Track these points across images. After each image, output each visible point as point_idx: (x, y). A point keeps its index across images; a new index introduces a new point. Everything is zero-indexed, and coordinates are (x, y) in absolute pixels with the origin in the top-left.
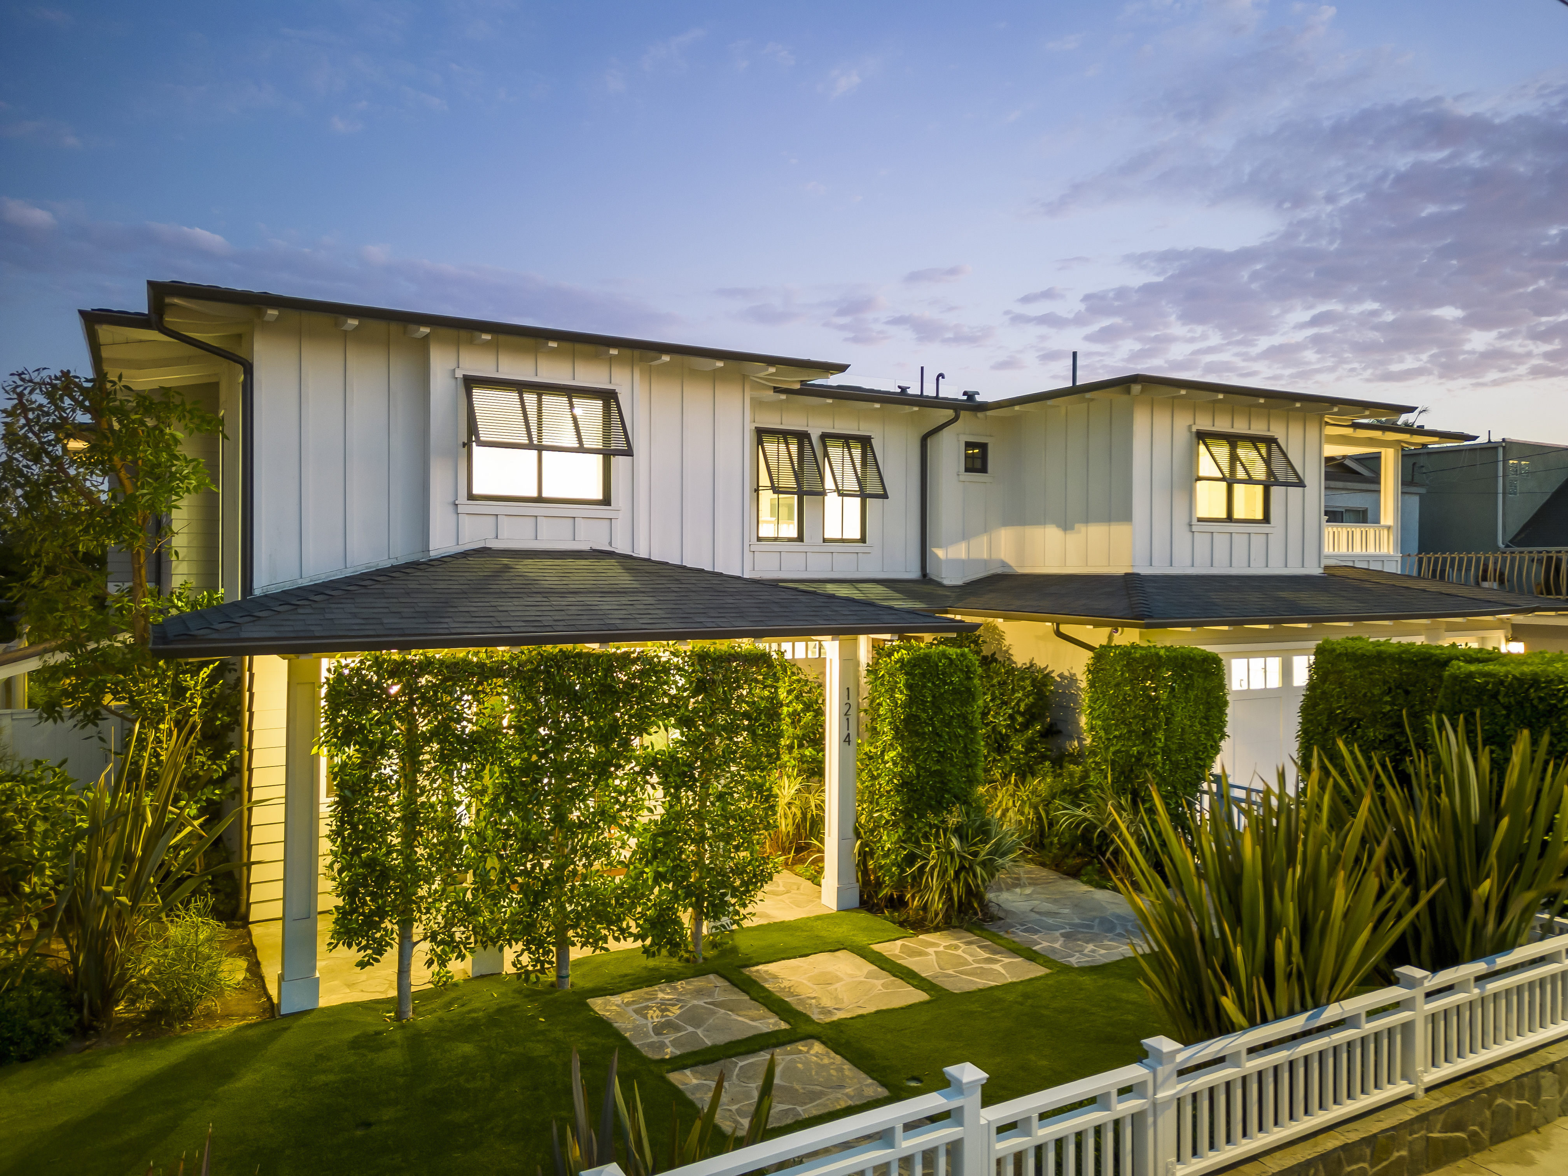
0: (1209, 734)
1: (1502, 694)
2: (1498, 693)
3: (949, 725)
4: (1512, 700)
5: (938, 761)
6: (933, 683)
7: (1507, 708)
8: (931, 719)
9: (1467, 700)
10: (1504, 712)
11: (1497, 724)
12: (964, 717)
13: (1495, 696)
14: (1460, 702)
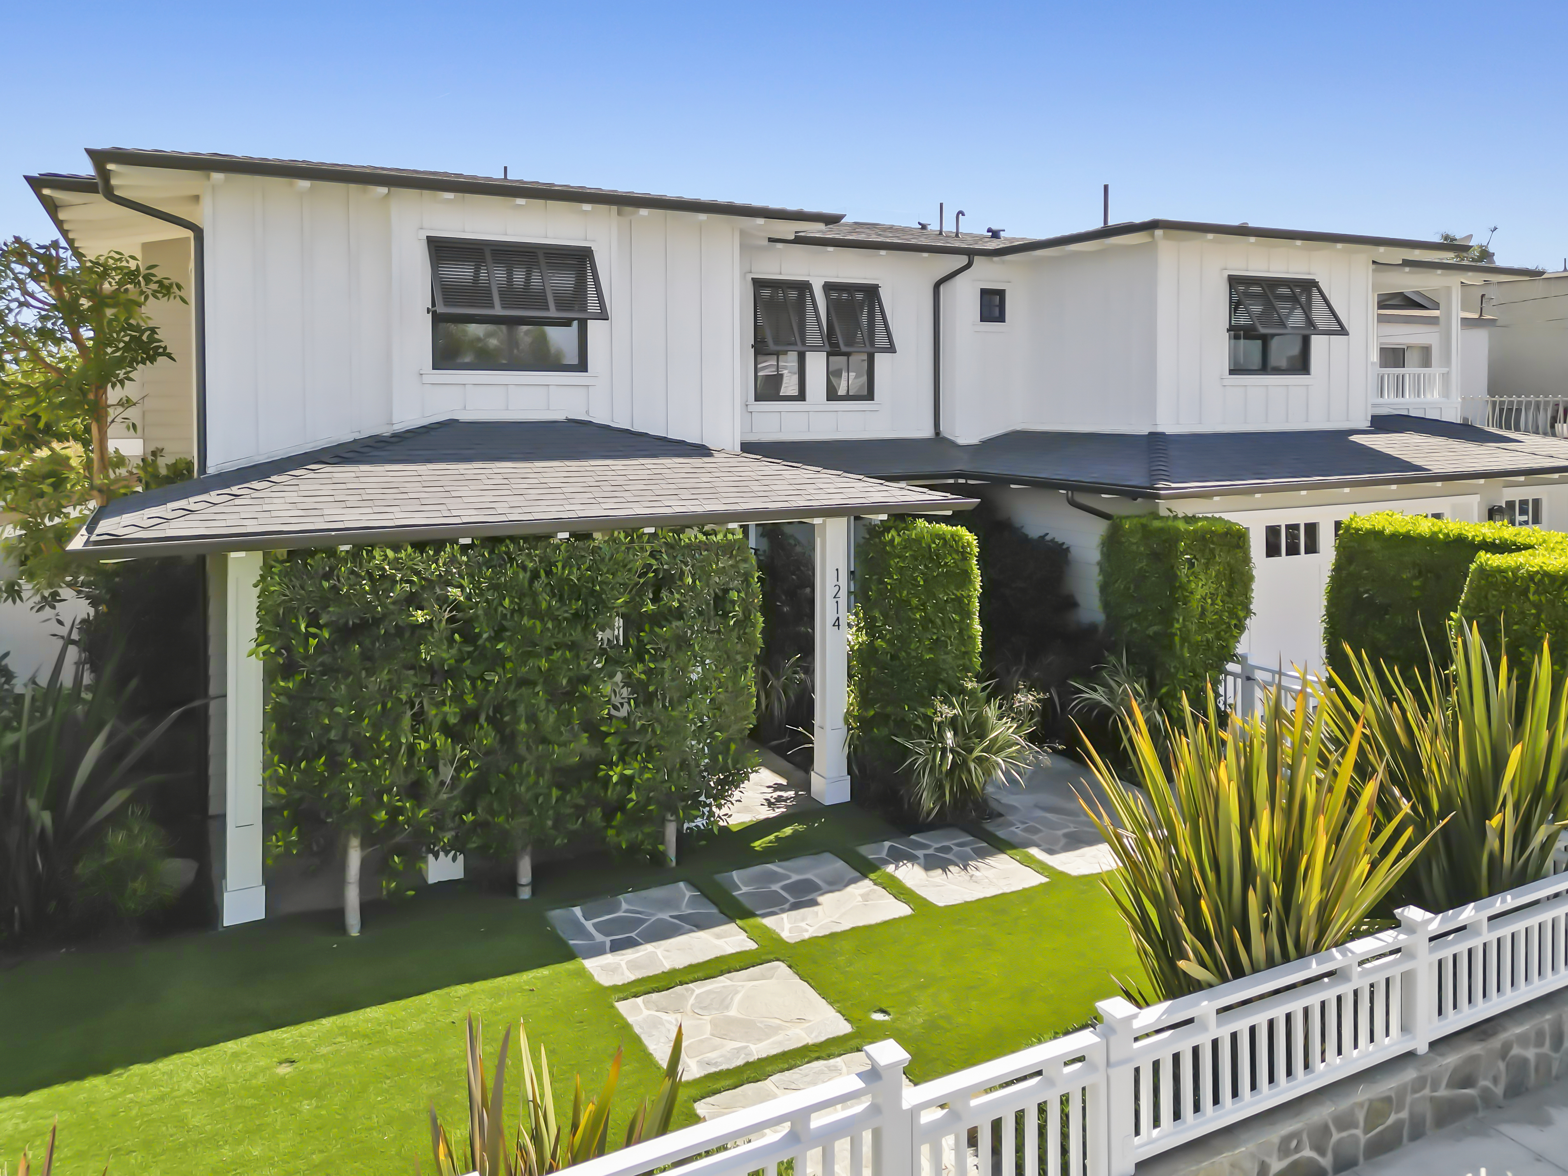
0: (1233, 614)
1: (1532, 590)
2: (1527, 589)
3: (942, 610)
4: (1543, 598)
5: (930, 649)
6: (926, 566)
7: (1538, 606)
8: (923, 605)
9: (1494, 596)
10: (1533, 611)
11: (1526, 624)
12: (959, 600)
13: (1525, 592)
14: (1486, 598)
